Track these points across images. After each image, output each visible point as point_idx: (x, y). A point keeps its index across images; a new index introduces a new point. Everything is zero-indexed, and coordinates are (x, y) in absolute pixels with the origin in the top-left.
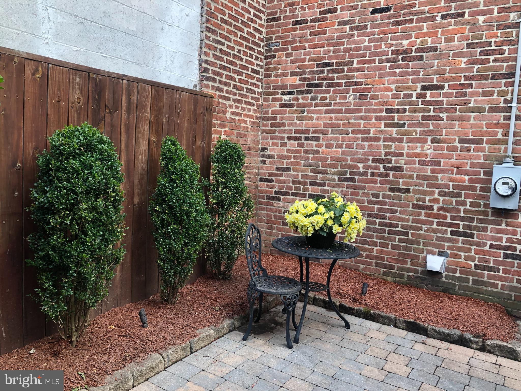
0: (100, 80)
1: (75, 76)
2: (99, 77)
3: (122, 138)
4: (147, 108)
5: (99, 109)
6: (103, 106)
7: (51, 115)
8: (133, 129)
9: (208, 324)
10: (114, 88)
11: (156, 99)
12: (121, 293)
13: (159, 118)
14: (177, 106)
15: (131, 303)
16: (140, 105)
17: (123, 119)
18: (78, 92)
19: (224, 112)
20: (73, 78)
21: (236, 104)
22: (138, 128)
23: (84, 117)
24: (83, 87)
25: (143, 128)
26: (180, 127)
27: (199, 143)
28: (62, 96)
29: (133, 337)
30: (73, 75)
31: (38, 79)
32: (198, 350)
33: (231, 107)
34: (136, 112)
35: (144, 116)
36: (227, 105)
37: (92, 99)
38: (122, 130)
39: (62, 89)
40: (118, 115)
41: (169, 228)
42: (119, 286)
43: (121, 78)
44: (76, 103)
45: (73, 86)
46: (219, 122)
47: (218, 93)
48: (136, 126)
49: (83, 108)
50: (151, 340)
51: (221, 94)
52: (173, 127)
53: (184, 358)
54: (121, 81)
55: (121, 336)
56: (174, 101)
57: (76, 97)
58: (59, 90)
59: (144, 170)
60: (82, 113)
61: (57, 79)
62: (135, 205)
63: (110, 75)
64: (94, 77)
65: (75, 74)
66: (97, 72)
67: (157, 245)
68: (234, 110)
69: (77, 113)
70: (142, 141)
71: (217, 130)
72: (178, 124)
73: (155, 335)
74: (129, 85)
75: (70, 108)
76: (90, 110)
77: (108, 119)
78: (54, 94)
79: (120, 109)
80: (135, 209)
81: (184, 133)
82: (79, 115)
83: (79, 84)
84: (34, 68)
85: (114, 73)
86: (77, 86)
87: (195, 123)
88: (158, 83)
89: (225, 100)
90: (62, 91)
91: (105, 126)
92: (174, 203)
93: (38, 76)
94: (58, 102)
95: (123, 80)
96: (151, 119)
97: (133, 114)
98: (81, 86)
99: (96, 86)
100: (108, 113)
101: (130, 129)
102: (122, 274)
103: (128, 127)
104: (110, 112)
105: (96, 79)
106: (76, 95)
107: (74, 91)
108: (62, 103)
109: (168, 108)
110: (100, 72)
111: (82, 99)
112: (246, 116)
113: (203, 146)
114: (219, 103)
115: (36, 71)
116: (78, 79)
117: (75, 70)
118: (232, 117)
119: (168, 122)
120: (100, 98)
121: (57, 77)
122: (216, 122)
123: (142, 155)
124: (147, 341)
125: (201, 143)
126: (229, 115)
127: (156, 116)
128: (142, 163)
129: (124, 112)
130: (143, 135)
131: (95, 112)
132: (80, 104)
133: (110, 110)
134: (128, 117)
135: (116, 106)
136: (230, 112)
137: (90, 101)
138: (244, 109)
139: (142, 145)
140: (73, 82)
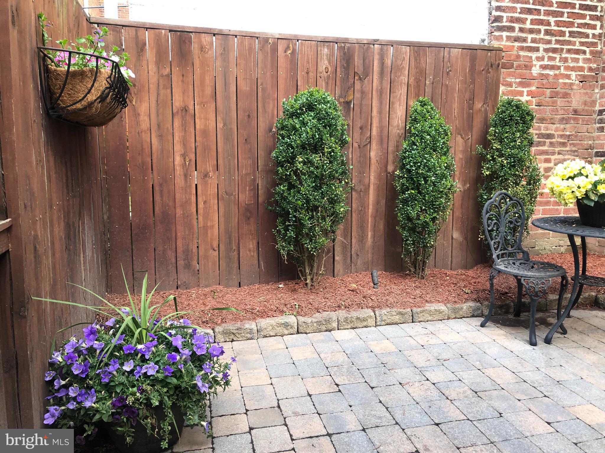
0: (349, 48)
1: (324, 47)
2: (347, 45)
3: (374, 104)
4: (405, 71)
5: (348, 77)
6: (352, 74)
7: (301, 86)
8: (386, 94)
9: (446, 302)
10: (364, 54)
11: (416, 60)
12: (373, 259)
13: (420, 80)
14: (445, 65)
15: (385, 271)
16: (396, 68)
17: (374, 84)
18: (326, 62)
19: (528, 67)
20: (321, 50)
21: (551, 54)
22: (393, 92)
23: (332, 85)
24: (331, 58)
25: (400, 92)
26: (449, 88)
27: (478, 105)
28: (311, 68)
29: (359, 292)
30: (321, 47)
31: (290, 55)
32: (421, 321)
33: (538, 59)
34: (391, 76)
35: (400, 79)
36: (534, 58)
37: (341, 68)
38: (374, 96)
39: (310, 61)
40: (368, 81)
41: (407, 193)
42: (370, 251)
43: (372, 43)
44: (325, 73)
45: (321, 57)
46: (518, 80)
47: (517, 44)
48: (390, 90)
49: (331, 77)
50: (373, 298)
51: (522, 45)
52: (440, 90)
53: (401, 323)
54: (372, 46)
55: (350, 290)
56: (442, 59)
57: (324, 67)
58: (308, 62)
59: (401, 137)
60: (330, 82)
61: (306, 52)
62: (389, 173)
63: (359, 43)
64: (342, 46)
65: (323, 45)
66: (345, 41)
67: (396, 211)
68: (546, 62)
69: (325, 83)
70: (398, 106)
71: (515, 90)
72: (447, 86)
73: (379, 296)
74: (381, 49)
75: (318, 78)
76: (338, 78)
77: (358, 86)
78: (304, 67)
79: (371, 75)
80: (389, 177)
81: (456, 95)
82: (327, 83)
83: (327, 54)
84: (285, 46)
85: (364, 39)
86: (325, 57)
87: (473, 82)
88: (419, 43)
89: (529, 51)
90: (310, 63)
91: (354, 92)
92: (411, 166)
93: (289, 52)
94: (308, 73)
95: (374, 45)
96: (410, 83)
97: (387, 79)
98: (329, 56)
99: (345, 54)
100: (357, 80)
101: (383, 95)
102: (374, 240)
103: (381, 93)
104: (360, 79)
105: (344, 47)
106: (324, 64)
107: (323, 62)
108: (311, 74)
109: (433, 69)
110: (348, 41)
111: (330, 69)
112: (567, 68)
113: (486, 110)
114: (518, 57)
115: (288, 48)
116: (326, 50)
117: (323, 42)
118: (542, 72)
119: (433, 83)
120: (348, 66)
121: (306, 51)
122: (513, 80)
123: (398, 121)
124: (369, 298)
125: (483, 106)
126: (536, 71)
127: (416, 79)
128: (399, 129)
129: (376, 77)
130: (400, 100)
131: (344, 80)
132: (328, 73)
133: (360, 77)
134: (381, 82)
135: (367, 71)
136: (538, 67)
137: (338, 70)
138: (566, 60)
139: (398, 111)
140: (321, 54)
